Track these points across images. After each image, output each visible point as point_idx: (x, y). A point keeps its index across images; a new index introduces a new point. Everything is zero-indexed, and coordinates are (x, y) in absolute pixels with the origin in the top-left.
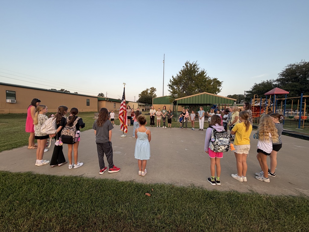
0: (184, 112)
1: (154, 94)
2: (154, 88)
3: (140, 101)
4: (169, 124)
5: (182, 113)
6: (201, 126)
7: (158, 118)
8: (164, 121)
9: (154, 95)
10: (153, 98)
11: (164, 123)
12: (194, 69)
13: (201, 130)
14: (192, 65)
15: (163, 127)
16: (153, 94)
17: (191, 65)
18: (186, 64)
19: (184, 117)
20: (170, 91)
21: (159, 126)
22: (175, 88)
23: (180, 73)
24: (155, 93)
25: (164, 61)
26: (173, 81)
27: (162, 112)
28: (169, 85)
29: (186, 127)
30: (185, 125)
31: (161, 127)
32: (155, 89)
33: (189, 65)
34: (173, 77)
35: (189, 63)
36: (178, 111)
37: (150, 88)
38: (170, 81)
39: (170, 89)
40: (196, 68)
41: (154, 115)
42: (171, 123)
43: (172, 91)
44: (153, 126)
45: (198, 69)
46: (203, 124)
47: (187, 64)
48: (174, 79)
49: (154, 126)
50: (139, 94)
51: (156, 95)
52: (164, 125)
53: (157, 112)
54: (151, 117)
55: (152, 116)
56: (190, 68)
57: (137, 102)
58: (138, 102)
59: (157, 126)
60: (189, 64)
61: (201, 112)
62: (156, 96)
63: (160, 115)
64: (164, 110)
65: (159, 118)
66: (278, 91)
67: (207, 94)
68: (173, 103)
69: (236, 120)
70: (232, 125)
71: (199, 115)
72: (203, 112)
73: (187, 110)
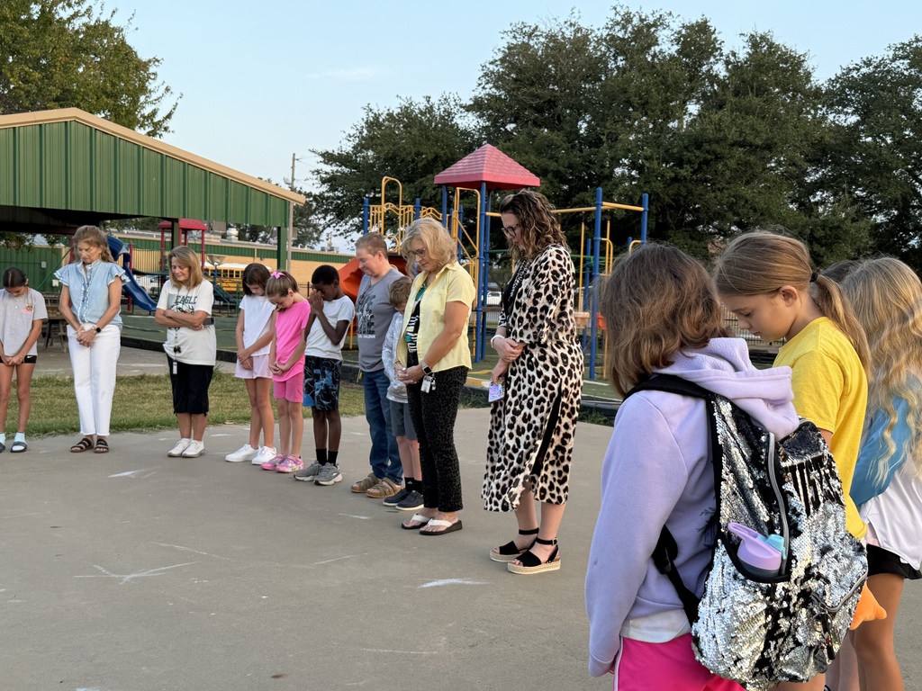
6: (95, 415)
13: (95, 442)
46: (107, 385)
61: (94, 280)
66: (494, 165)
67: (93, 131)
69: (455, 335)
70: (428, 370)
71: (70, 304)
72: (110, 273)
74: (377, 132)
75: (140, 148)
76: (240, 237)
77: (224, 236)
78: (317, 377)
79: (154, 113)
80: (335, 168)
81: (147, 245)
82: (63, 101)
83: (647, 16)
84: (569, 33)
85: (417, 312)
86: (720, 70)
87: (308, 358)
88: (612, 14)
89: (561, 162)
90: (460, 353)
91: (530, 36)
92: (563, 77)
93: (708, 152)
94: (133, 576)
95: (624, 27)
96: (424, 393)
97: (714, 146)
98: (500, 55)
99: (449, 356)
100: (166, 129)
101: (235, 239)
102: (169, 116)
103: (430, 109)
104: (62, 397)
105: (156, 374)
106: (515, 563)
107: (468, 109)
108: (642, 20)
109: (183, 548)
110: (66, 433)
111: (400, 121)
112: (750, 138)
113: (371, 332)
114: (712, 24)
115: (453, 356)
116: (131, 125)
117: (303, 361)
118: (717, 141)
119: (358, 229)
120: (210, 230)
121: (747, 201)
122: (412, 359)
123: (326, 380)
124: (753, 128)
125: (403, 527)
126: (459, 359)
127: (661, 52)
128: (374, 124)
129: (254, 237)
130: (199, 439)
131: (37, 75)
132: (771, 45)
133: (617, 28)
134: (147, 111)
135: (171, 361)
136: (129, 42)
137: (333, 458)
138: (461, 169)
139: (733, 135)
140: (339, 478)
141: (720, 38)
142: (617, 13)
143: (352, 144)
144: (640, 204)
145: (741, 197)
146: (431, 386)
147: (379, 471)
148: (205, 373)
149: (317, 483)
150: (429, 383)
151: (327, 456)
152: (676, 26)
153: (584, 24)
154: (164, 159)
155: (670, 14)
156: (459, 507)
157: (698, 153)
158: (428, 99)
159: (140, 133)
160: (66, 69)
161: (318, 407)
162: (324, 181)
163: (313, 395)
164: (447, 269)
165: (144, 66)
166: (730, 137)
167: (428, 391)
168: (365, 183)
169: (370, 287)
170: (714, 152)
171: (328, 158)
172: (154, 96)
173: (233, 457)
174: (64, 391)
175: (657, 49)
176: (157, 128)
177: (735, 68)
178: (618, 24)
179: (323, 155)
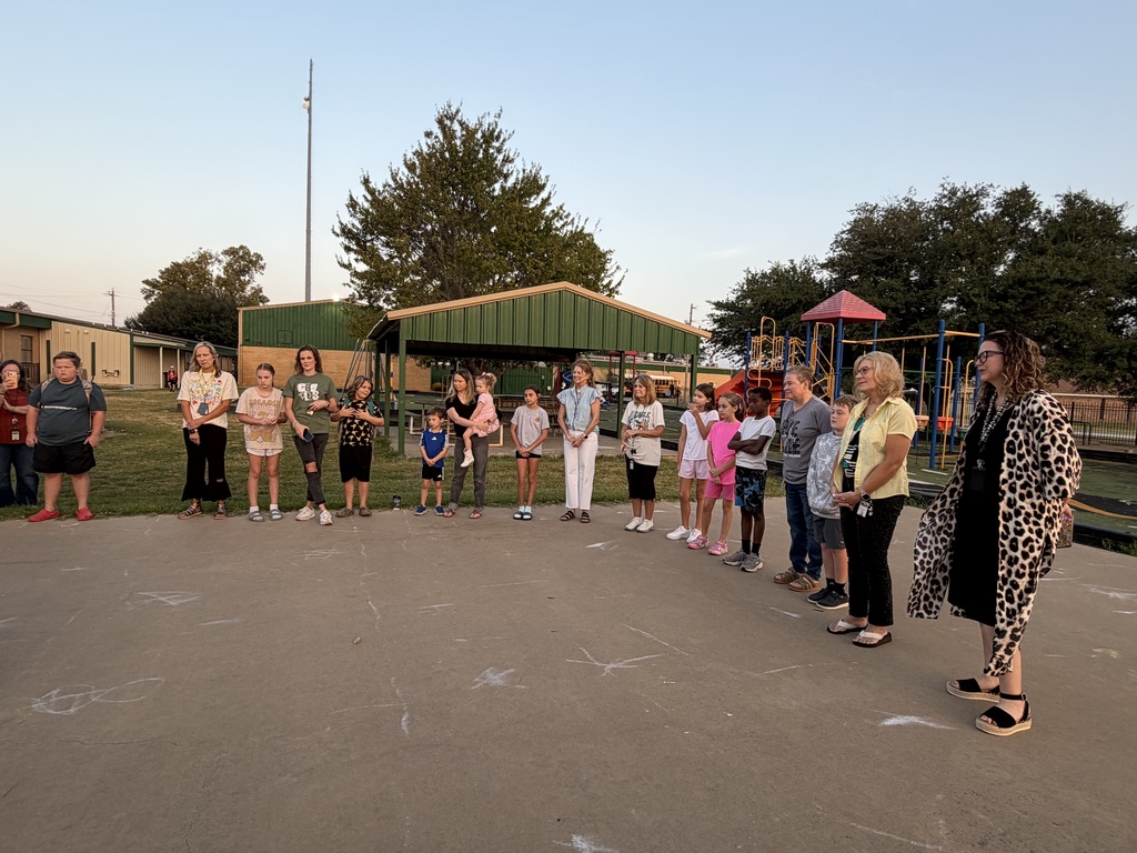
0: (464, 400)
1: (254, 285)
2: (248, 253)
3: (149, 322)
4: (350, 486)
5: (449, 405)
6: (579, 491)
7: (257, 447)
8: (312, 467)
9: (248, 291)
10: (241, 310)
11: (314, 478)
12: (489, 159)
13: (579, 515)
14: (476, 131)
15: (306, 513)
16: (243, 285)
17: (470, 134)
18: (440, 122)
19: (467, 434)
20: (348, 267)
21: (264, 508)
22: (384, 253)
23: (411, 167)
24: (258, 280)
25: (309, 99)
26: (367, 205)
27: (295, 393)
28: (346, 232)
29: (479, 502)
30: (469, 484)
31: (282, 509)
32: (259, 257)
33: (456, 126)
34: (366, 182)
35: (459, 117)
36: (408, 388)
37: (226, 253)
38: (353, 204)
39: (353, 256)
40: (499, 151)
41: (221, 422)
42: (367, 480)
43: (362, 267)
44: (213, 511)
45: (507, 160)
46: (589, 473)
47: (448, 122)
48: (376, 200)
49: (228, 511)
50: (146, 282)
51: (264, 293)
52: (315, 498)
53: (252, 393)
54: (195, 437)
55: (206, 430)
56: (463, 143)
57: (133, 326)
58: (137, 327)
59: (254, 508)
60: (461, 124)
61: (581, 401)
62: (264, 300)
63: (272, 417)
64: (309, 380)
65: (267, 445)
66: (851, 305)
67: (576, 295)
68: (370, 337)
69: (895, 467)
70: (866, 497)
71: (565, 417)
72: (592, 395)
73: (489, 384)
74: (754, 285)
75: (604, 306)
76: (655, 358)
77: (645, 358)
78: (746, 484)
79: (610, 283)
80: (723, 312)
81: (600, 365)
82: (556, 279)
83: (970, 189)
84: (905, 206)
85: (855, 441)
86: (1035, 224)
87: (738, 468)
88: (940, 190)
89: (899, 301)
90: (900, 482)
91: (871, 212)
92: (900, 239)
93: (1031, 289)
94: (612, 666)
95: (950, 199)
96: (860, 517)
97: (1037, 284)
98: (849, 227)
99: (888, 484)
100: (617, 292)
101: (652, 360)
102: (619, 284)
103: (794, 269)
104: (554, 470)
105: (610, 455)
106: (987, 722)
107: (823, 266)
108: (965, 192)
109: (648, 635)
110: (556, 503)
111: (770, 278)
112: (1071, 276)
113: (798, 453)
114: (1031, 189)
115: (893, 485)
116: (597, 290)
117: (734, 470)
118: (1040, 280)
119: (738, 352)
120: (637, 355)
121: (1067, 327)
122: (848, 484)
123: (754, 487)
124: (1072, 268)
125: (828, 630)
126: (899, 488)
127: (985, 214)
128: (752, 281)
129: (663, 357)
130: (650, 519)
131: (542, 264)
132: (1087, 202)
133: (944, 200)
134: (605, 283)
135: (628, 460)
136: (596, 242)
137: (756, 550)
138: (822, 309)
139: (1056, 274)
140: (761, 566)
141: (1039, 199)
142: (944, 189)
143: (735, 296)
144: (977, 331)
145: (1062, 324)
146: (868, 512)
147: (798, 565)
148: (651, 471)
149: (743, 569)
150: (866, 509)
151: (751, 546)
152: (998, 193)
153: (917, 199)
154: (620, 312)
155: (991, 185)
156: (891, 623)
157: (1021, 290)
158: (792, 261)
159: (603, 296)
160: (560, 259)
161: (747, 508)
162: (715, 321)
163: (742, 498)
164: (888, 403)
165: (603, 255)
166: (1052, 276)
167: (864, 516)
168: (745, 322)
169: (793, 413)
170: (1037, 289)
171: (719, 305)
172: (609, 273)
173: (672, 535)
174: (554, 465)
175: (982, 212)
176: (612, 292)
177: (1049, 222)
178: (945, 196)
179: (715, 304)
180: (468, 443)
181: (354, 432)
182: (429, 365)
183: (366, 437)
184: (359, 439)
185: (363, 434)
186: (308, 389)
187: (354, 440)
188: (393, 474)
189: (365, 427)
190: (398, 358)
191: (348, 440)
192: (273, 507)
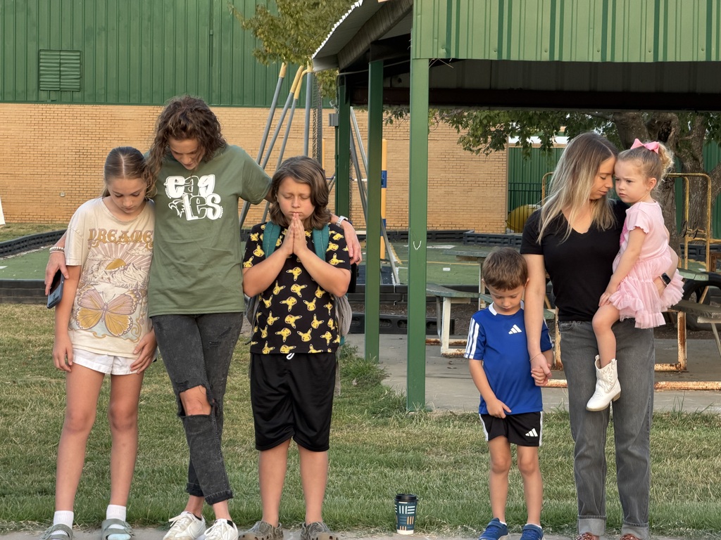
8: (196, 401)
59: (64, 517)
68: (319, 59)
73: (652, 172)
180: (607, 341)
181: (291, 320)
182: (499, 143)
183: (324, 328)
184: (306, 337)
185: (316, 323)
186: (192, 190)
187: (294, 339)
188: (395, 455)
189: (320, 303)
190: (404, 123)
191: (276, 341)
192: (116, 511)
